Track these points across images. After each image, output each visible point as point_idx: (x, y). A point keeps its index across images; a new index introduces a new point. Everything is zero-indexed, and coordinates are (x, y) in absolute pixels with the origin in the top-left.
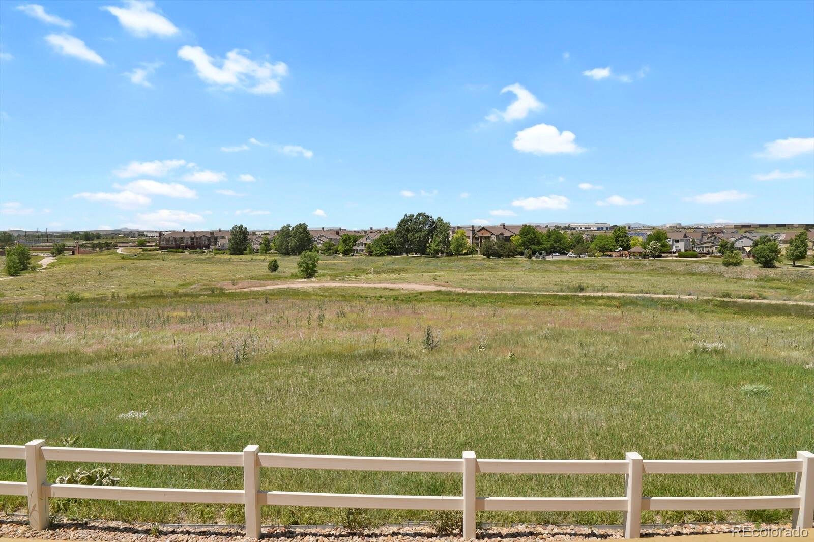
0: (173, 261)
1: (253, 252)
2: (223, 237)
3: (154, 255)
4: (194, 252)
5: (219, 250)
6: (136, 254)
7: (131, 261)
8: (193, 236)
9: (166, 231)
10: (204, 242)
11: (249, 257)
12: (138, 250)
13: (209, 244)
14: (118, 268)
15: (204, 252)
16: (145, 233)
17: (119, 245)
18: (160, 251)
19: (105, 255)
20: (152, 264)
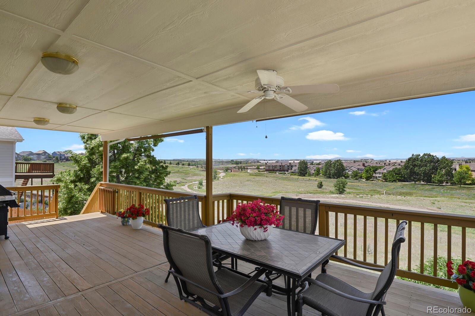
0: (271, 178)
1: (310, 175)
2: (296, 166)
3: (263, 174)
4: (281, 173)
5: (293, 172)
6: (255, 173)
7: (253, 177)
8: (281, 165)
9: (269, 160)
10: (286, 168)
11: (308, 178)
12: (256, 171)
13: (288, 169)
14: (248, 181)
15: (286, 173)
16: (260, 161)
17: (249, 168)
18: (265, 172)
19: (243, 173)
20: (261, 179)
